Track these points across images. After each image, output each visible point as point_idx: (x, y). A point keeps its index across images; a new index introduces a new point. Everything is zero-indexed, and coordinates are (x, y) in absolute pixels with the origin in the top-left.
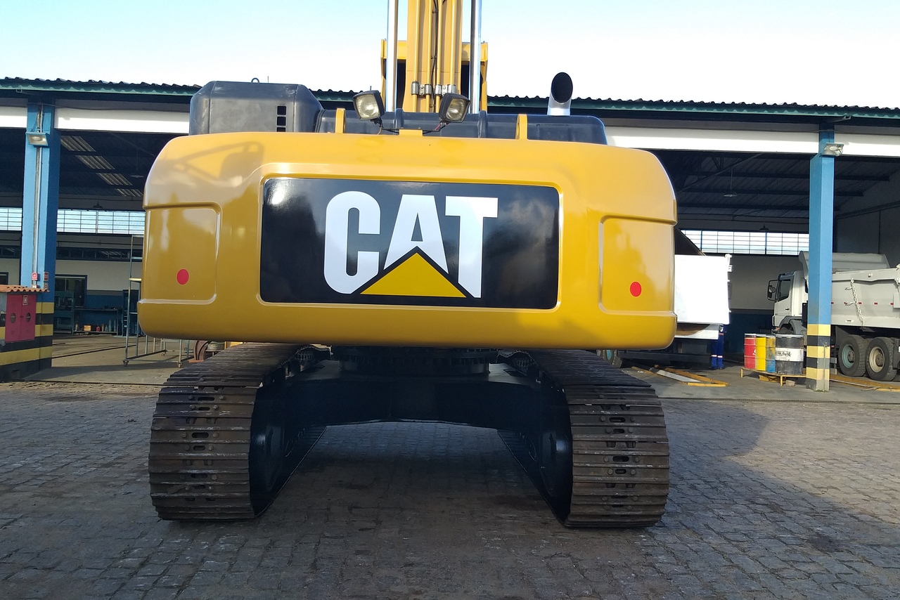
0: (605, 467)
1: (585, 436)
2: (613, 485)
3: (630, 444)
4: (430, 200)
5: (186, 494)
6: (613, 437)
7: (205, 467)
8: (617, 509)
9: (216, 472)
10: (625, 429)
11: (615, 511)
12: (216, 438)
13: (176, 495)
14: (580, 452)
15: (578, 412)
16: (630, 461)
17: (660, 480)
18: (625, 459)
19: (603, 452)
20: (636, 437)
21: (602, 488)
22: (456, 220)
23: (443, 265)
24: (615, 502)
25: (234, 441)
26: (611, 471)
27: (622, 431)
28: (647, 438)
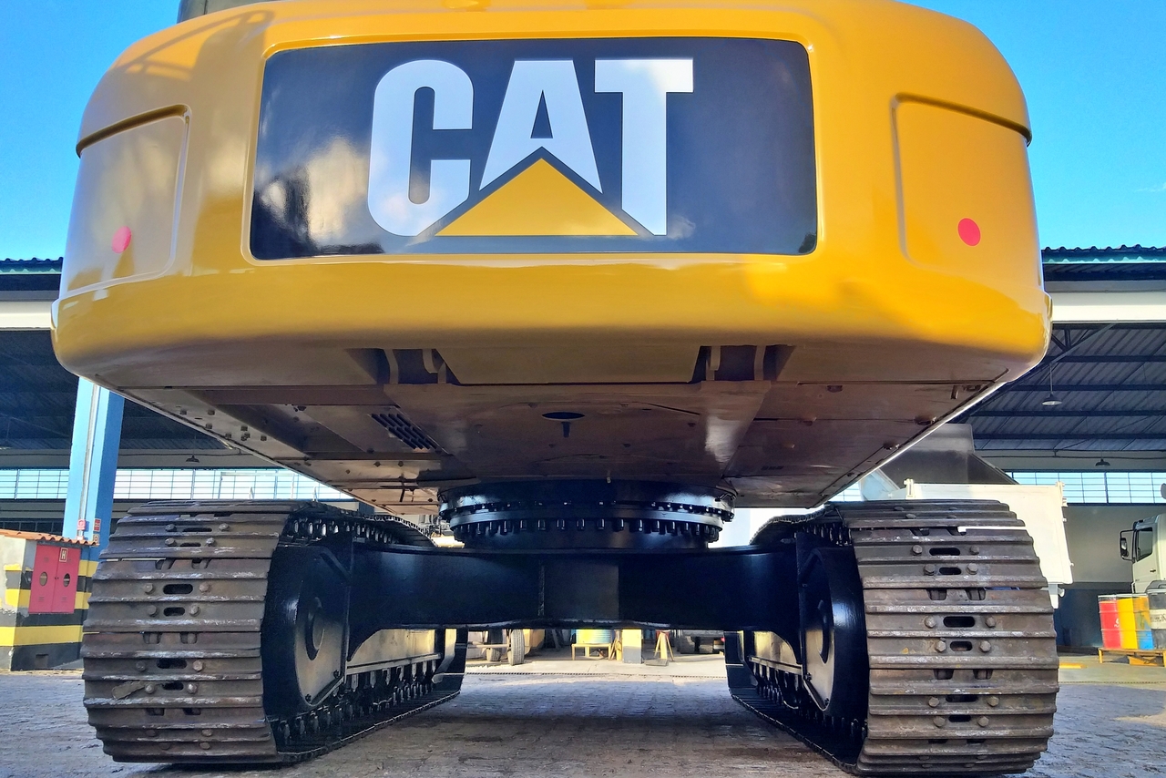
0: (929, 638)
1: (885, 579)
2: (948, 673)
3: (974, 591)
4: (566, 68)
5: (146, 700)
6: (942, 580)
7: (183, 646)
8: (958, 725)
9: (201, 654)
10: (961, 566)
11: (955, 729)
12: (206, 592)
13: (128, 702)
14: (880, 609)
15: (868, 539)
16: (978, 624)
17: (1041, 661)
18: (967, 621)
19: (923, 609)
20: (985, 578)
21: (927, 679)
22: (616, 99)
23: (596, 183)
24: (956, 708)
25: (237, 598)
26: (942, 645)
27: (957, 571)
28: (1006, 582)
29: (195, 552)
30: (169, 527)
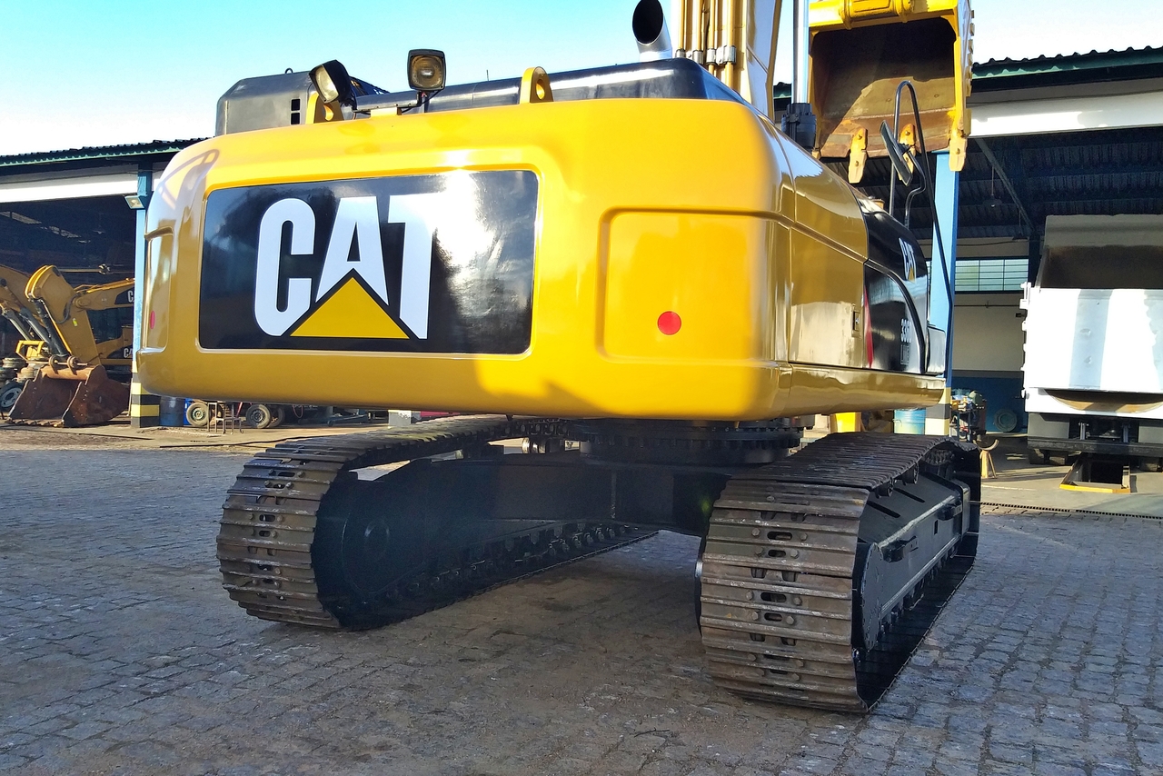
0: (745, 608)
1: (719, 556)
2: (762, 638)
3: (788, 575)
4: (370, 202)
5: (254, 589)
6: (764, 562)
7: (269, 557)
8: (779, 676)
9: (278, 564)
10: (786, 550)
11: (775, 679)
12: (281, 522)
13: (245, 589)
14: (709, 580)
15: (720, 520)
16: (788, 603)
18: (781, 597)
19: (743, 584)
20: (798, 564)
21: (745, 639)
22: (400, 228)
23: (385, 298)
24: (770, 664)
25: (297, 528)
26: (755, 615)
27: (782, 554)
28: (816, 569)
29: (279, 492)
30: (270, 471)
